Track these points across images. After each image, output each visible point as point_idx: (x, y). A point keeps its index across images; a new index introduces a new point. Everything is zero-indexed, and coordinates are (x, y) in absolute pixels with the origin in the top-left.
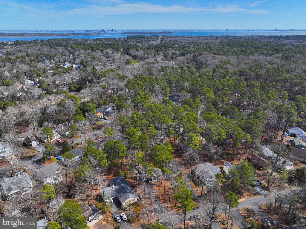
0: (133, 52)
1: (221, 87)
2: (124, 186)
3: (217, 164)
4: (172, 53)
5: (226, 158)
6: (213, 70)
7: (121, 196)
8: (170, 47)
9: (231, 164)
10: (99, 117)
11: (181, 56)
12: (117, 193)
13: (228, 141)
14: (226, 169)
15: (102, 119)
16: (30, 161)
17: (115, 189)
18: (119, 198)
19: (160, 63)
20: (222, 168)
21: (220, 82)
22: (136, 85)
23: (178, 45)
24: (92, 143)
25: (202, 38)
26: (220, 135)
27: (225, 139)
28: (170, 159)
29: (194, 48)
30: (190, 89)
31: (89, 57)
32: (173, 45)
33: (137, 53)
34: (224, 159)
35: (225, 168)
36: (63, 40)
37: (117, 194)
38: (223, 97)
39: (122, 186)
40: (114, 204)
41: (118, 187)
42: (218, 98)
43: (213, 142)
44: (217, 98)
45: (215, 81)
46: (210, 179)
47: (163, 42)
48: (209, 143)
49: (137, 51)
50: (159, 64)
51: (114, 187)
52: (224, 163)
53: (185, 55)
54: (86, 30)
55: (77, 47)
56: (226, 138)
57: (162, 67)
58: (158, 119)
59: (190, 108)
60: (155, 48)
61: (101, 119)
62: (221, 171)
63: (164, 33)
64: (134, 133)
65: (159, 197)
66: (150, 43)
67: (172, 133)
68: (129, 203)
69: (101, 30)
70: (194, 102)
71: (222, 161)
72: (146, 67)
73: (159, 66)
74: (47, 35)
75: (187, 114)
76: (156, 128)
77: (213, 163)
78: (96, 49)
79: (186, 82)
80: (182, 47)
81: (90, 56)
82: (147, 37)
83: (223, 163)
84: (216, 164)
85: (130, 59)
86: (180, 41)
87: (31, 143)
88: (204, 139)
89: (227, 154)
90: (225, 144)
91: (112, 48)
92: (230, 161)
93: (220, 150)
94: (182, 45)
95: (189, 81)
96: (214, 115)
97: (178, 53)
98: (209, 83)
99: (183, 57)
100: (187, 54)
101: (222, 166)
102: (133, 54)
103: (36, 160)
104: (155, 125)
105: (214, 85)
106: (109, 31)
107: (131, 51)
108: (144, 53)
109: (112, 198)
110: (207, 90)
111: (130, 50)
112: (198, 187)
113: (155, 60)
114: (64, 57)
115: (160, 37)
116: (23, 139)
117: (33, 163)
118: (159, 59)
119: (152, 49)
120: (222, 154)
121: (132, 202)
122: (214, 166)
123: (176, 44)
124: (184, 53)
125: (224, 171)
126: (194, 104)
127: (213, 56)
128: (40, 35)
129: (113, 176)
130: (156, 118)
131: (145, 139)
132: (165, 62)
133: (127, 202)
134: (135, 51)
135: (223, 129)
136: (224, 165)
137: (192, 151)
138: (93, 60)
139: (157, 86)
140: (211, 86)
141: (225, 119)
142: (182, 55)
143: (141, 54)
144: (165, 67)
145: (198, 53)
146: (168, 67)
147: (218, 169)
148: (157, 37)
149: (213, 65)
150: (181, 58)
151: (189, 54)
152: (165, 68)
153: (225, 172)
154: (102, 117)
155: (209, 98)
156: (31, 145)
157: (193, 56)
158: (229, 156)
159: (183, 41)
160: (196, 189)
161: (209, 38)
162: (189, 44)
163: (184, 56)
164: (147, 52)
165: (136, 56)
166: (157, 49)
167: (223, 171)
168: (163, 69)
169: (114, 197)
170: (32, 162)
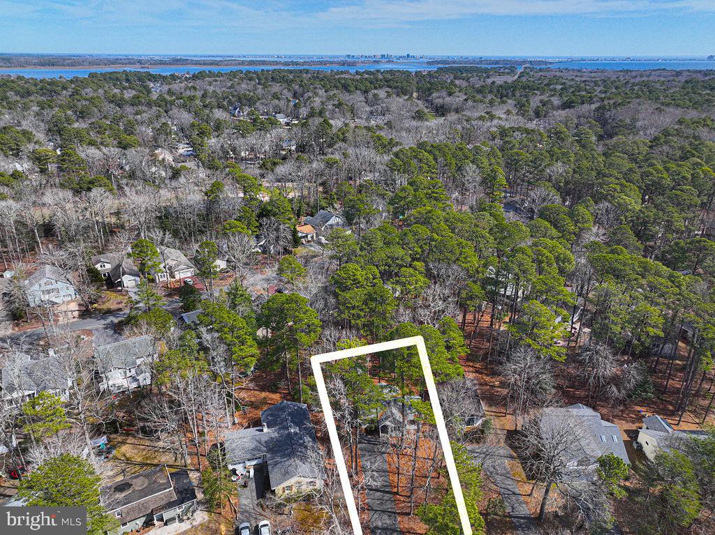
0: (439, 97)
1: (668, 181)
2: (296, 434)
3: (620, 418)
4: (541, 102)
5: (655, 403)
6: (650, 142)
7: (276, 464)
8: (538, 89)
9: (669, 425)
10: (304, 237)
11: (563, 109)
12: (270, 450)
13: (668, 348)
14: (649, 441)
15: (312, 243)
16: (103, 322)
17: (267, 439)
18: (270, 468)
19: (500, 118)
20: (633, 435)
21: (667, 169)
22: (414, 162)
23: (561, 87)
24: (242, 296)
25: (634, 74)
26: (640, 322)
27: (658, 337)
28: (447, 375)
29: (605, 92)
30: (567, 183)
31: (332, 102)
32: (548, 85)
33: (448, 99)
34: (645, 402)
35: (643, 437)
36: (291, 72)
37: (268, 456)
38: (670, 209)
39: (290, 434)
40: (254, 484)
41: (276, 434)
42: (654, 210)
43: (611, 343)
44: (651, 213)
45: (651, 165)
46: (580, 463)
47: (524, 79)
48: (597, 344)
49: (450, 94)
50: (495, 122)
51: (266, 430)
52: (644, 416)
53: (574, 107)
54: (349, 56)
55: (311, 84)
56: (662, 334)
57: (500, 127)
58: (441, 247)
59: (554, 232)
60: (498, 91)
61: (308, 242)
62: (628, 444)
63: (531, 62)
64: (354, 280)
65: (395, 490)
66: (489, 81)
67: (477, 296)
68: (295, 490)
69: (383, 56)
70: (571, 215)
71: (639, 408)
72: (459, 127)
73: (493, 126)
74: (262, 64)
75: (535, 245)
76: (429, 274)
77: (605, 411)
78: (352, 89)
79: (560, 164)
80: (572, 90)
81: (334, 101)
82: (486, 71)
83: (640, 418)
84: (614, 416)
85: (426, 111)
86: (569, 78)
87: (120, 280)
88: (587, 330)
89: (661, 390)
90: (655, 355)
91: (390, 87)
92: (669, 414)
93: (634, 373)
94: (571, 86)
95: (570, 160)
96: (629, 257)
97: (556, 101)
98: (630, 170)
99: (567, 110)
100: (583, 103)
101: (634, 427)
102: (439, 101)
103: (116, 321)
104: (427, 265)
105: (645, 175)
106: (400, 57)
107: (434, 95)
108: (466, 100)
109: (254, 462)
110: (618, 188)
111: (432, 93)
112: (534, 482)
113: (487, 113)
114: (277, 102)
115: (520, 70)
116: (108, 266)
117: (106, 328)
118: (499, 112)
119: (491, 92)
120: (642, 385)
121: (306, 489)
122: (605, 423)
123: (556, 83)
124: (572, 102)
125: (640, 446)
126: (568, 220)
127: (657, 109)
128: (252, 63)
129: (284, 397)
130: (435, 247)
131: (383, 302)
132: (516, 117)
133: (290, 488)
134: (444, 94)
135: (653, 303)
136: (644, 426)
137: (529, 360)
138: (337, 110)
139: (470, 168)
140: (637, 177)
141: (667, 274)
142: (567, 105)
143: (457, 101)
144: (511, 128)
145: (612, 102)
146: (518, 129)
147: (615, 437)
148: (512, 71)
149: (654, 129)
150: (562, 114)
151: (586, 105)
152: (511, 130)
153: (644, 449)
154: (312, 237)
155: (622, 208)
156: (120, 284)
157: (597, 110)
158: (664, 397)
159: (577, 79)
160: (527, 488)
161: (654, 73)
162: (592, 84)
163: (572, 110)
164: (474, 97)
165: (445, 107)
166: (503, 93)
167: (635, 446)
168: (503, 133)
169: (260, 461)
170: (104, 325)
